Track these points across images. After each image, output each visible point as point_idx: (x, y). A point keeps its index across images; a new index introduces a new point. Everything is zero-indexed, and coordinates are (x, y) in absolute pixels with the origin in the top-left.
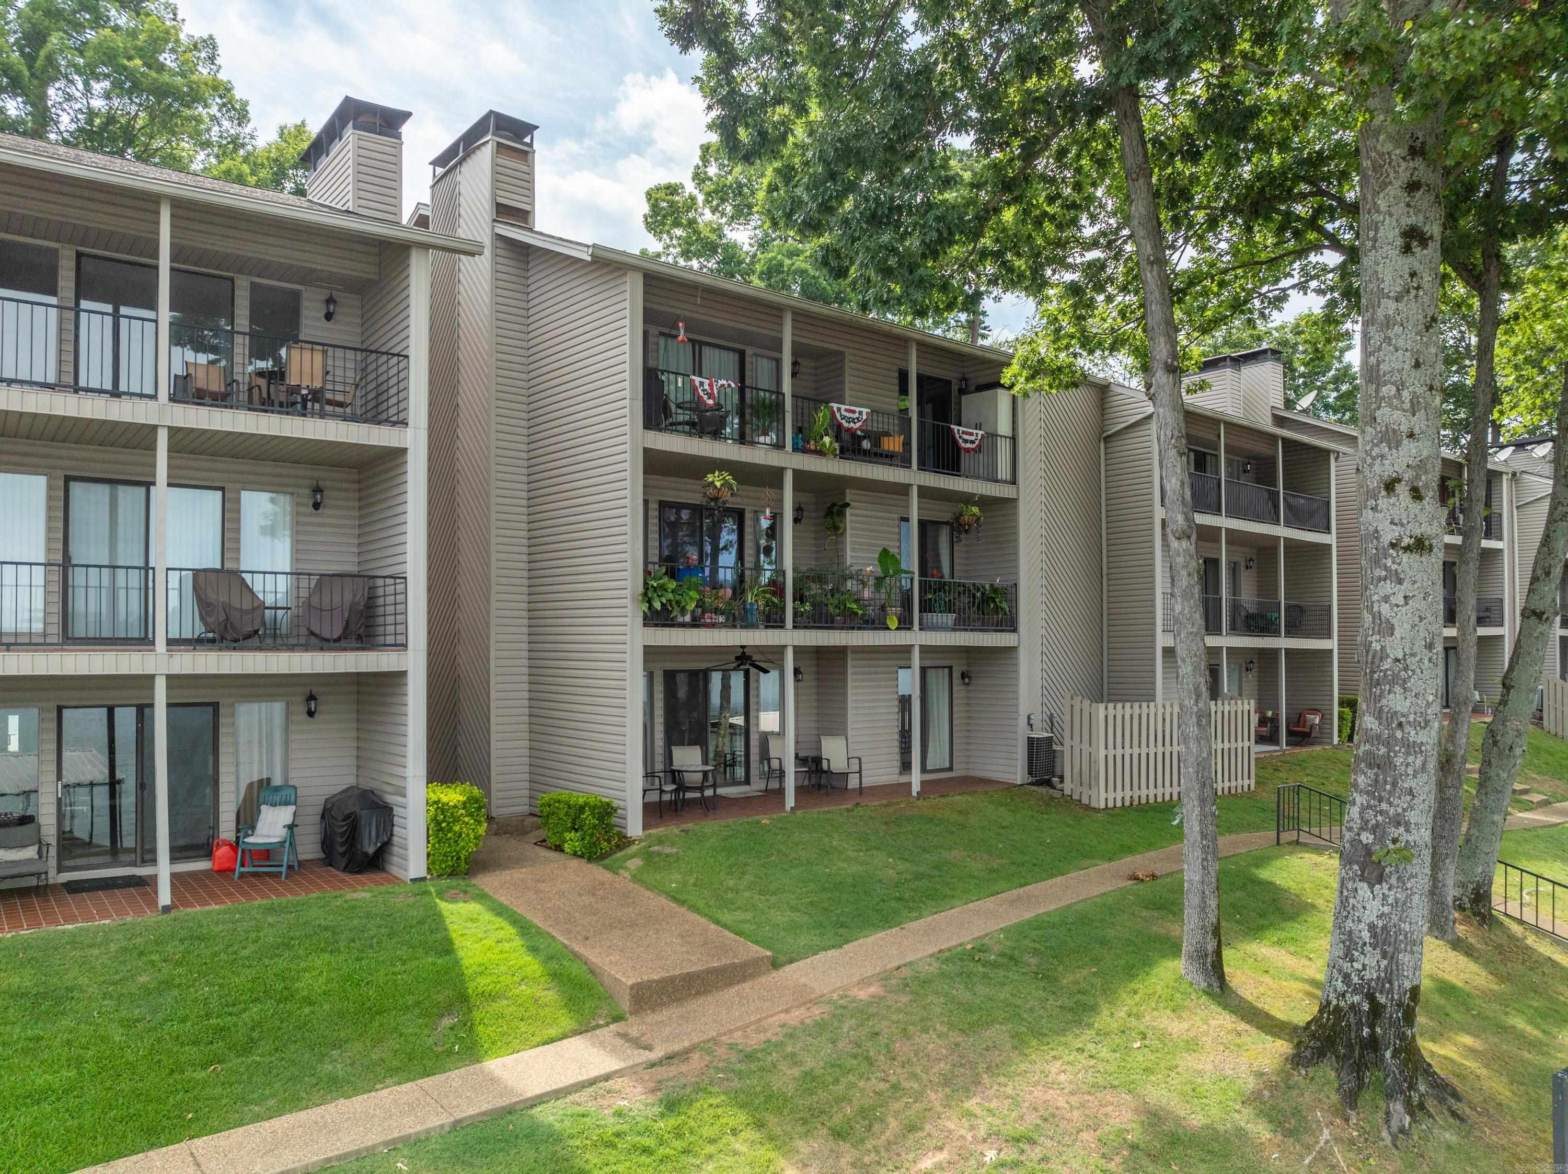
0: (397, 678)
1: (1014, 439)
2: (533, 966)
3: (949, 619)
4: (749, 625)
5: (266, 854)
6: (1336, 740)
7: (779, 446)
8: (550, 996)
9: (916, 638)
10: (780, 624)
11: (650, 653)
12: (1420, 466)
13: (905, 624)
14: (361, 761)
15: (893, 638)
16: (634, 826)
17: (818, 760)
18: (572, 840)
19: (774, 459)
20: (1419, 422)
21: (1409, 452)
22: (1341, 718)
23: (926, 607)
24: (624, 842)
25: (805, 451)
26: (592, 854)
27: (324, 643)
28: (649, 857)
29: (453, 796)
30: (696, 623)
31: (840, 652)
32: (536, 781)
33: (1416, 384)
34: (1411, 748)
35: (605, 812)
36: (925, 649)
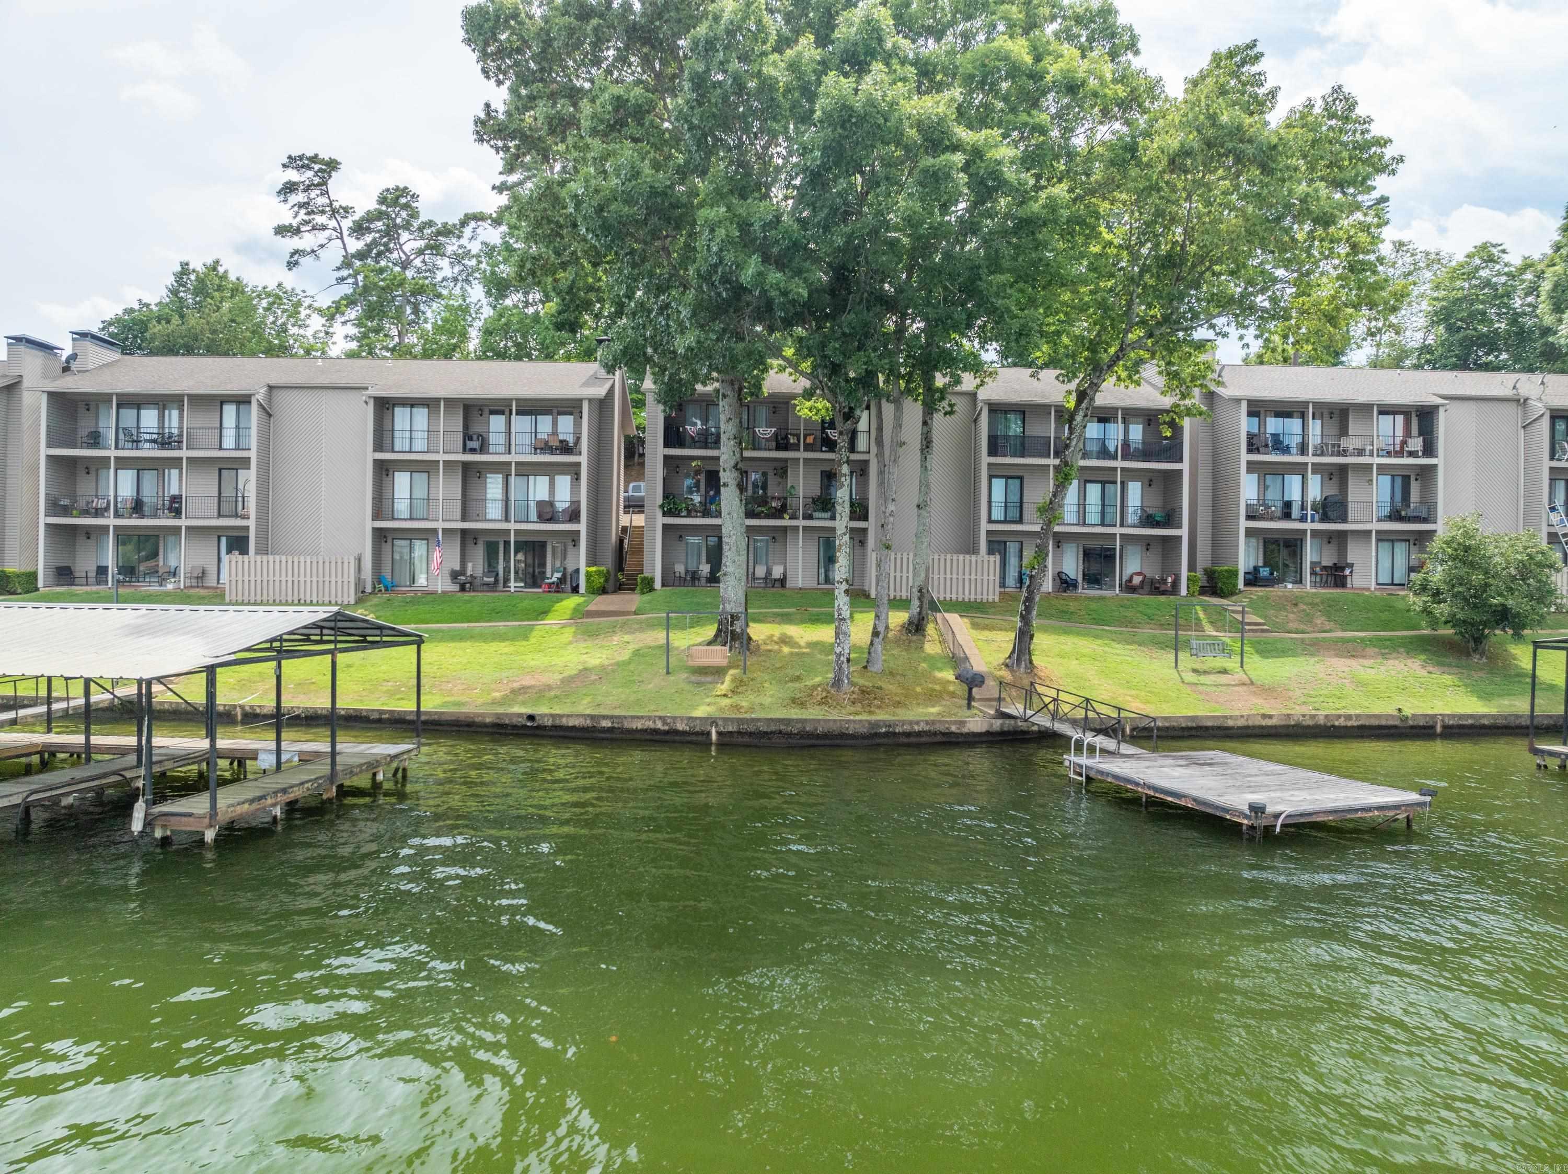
3: (827, 515)
6: (1184, 593)
9: (800, 523)
11: (666, 526)
16: (658, 586)
22: (1189, 579)
29: (592, 570)
30: (688, 516)
35: (650, 580)
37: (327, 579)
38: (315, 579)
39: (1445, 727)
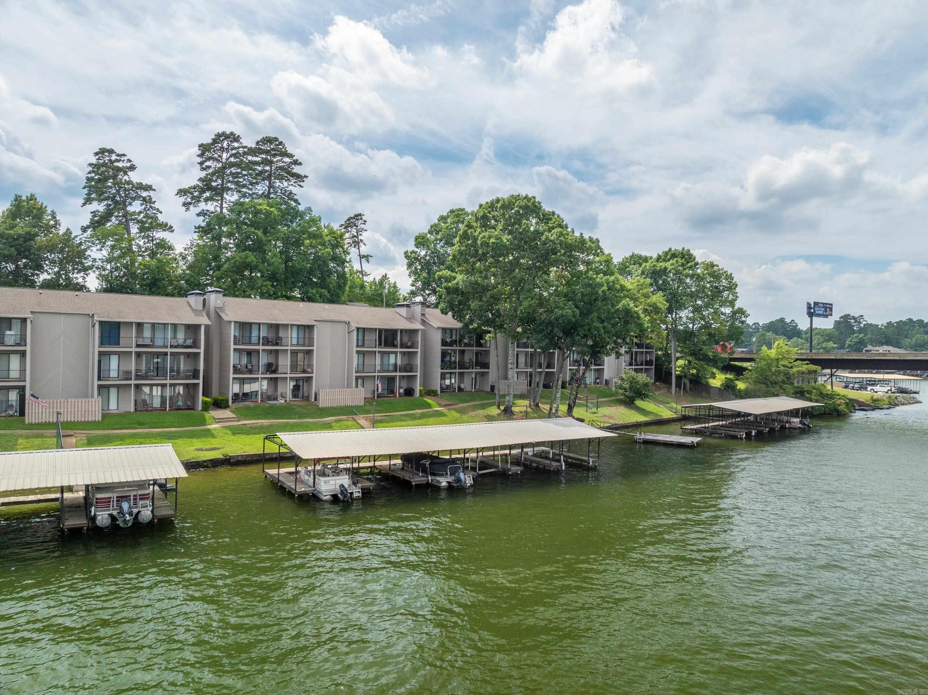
0: (416, 376)
2: (435, 403)
3: (480, 368)
7: (456, 346)
8: (436, 405)
9: (474, 370)
11: (441, 373)
13: (473, 368)
14: (411, 384)
15: (471, 370)
16: (439, 393)
17: (461, 387)
18: (432, 394)
19: (456, 348)
23: (476, 366)
24: (438, 395)
25: (460, 347)
26: (434, 396)
27: (405, 372)
28: (441, 396)
29: (422, 388)
30: (446, 369)
31: (464, 373)
32: (430, 387)
35: (436, 391)
36: (475, 372)
37: (355, 397)
38: (351, 397)
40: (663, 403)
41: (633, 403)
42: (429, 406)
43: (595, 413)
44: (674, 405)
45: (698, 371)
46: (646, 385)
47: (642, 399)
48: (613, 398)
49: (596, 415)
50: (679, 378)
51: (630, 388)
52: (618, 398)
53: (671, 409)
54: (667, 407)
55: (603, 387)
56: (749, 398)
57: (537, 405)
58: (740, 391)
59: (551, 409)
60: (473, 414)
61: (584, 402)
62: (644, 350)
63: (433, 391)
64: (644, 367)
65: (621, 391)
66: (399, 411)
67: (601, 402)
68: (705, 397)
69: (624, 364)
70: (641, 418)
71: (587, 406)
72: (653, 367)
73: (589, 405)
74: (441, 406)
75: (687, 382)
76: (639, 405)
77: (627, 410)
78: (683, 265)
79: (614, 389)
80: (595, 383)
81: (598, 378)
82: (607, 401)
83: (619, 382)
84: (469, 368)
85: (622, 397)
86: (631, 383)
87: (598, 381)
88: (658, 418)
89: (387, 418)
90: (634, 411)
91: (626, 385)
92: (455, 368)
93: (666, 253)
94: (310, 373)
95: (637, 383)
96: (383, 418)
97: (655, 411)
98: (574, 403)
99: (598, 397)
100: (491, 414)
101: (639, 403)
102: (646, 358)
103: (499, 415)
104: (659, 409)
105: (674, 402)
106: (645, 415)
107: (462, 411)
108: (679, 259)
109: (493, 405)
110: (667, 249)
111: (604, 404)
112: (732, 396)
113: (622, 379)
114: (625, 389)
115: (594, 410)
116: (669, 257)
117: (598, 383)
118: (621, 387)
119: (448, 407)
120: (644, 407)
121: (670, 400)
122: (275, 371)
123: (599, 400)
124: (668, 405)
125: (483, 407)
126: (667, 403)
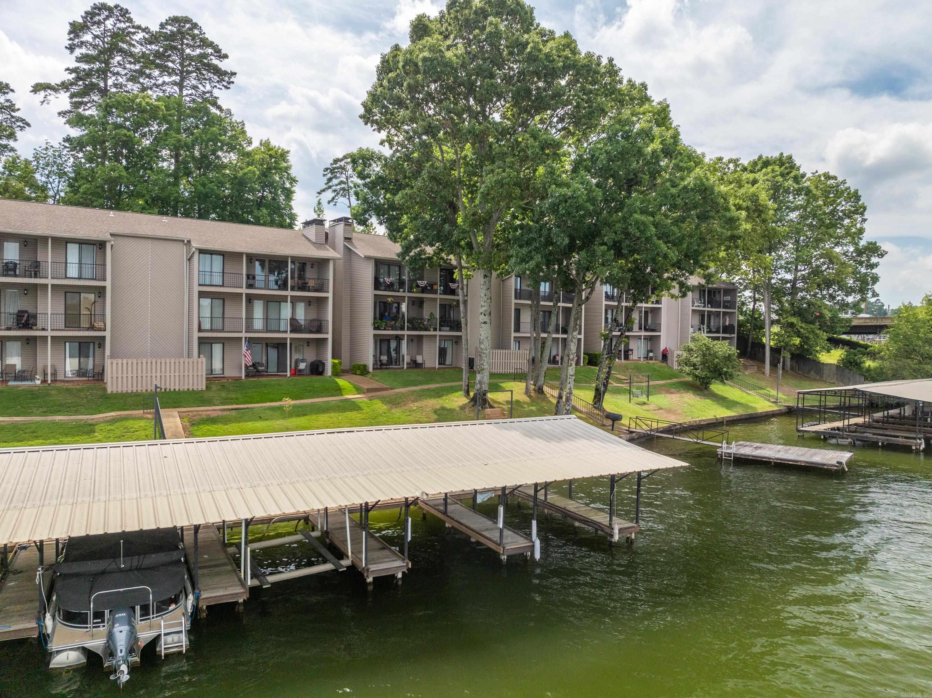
0: (326, 339)
1: (467, 285)
2: (351, 386)
3: (448, 329)
4: (396, 330)
5: (300, 371)
6: (582, 364)
7: (404, 291)
8: (354, 390)
9: (438, 333)
10: (404, 330)
11: (375, 335)
12: (486, 311)
13: (435, 330)
14: (318, 354)
15: (432, 333)
16: (371, 370)
17: (415, 361)
18: (358, 372)
19: (403, 294)
20: (485, 304)
21: (484, 308)
22: (584, 358)
23: (441, 326)
24: (369, 372)
25: (411, 292)
26: (362, 375)
27: (311, 332)
28: (373, 375)
29: (336, 361)
30: (385, 329)
31: (421, 337)
32: (351, 360)
33: (485, 298)
34: (484, 353)
35: (365, 366)
36: (440, 336)
37: (186, 374)
38: (177, 374)
39: (727, 421)
40: (755, 388)
41: (707, 388)
42: (339, 390)
43: (644, 404)
44: (773, 392)
45: (805, 339)
46: (728, 358)
47: (722, 381)
48: (675, 380)
49: (645, 407)
50: (776, 351)
51: (703, 363)
52: (682, 380)
53: (767, 397)
54: (759, 394)
55: (657, 364)
56: (884, 380)
57: (540, 391)
58: (869, 370)
59: (560, 397)
60: (414, 406)
61: (626, 387)
62: (722, 310)
63: (359, 367)
64: (721, 335)
65: (687, 369)
66: (272, 401)
67: (655, 387)
68: (815, 380)
69: (691, 330)
70: (723, 413)
71: (630, 392)
72: (735, 335)
73: (634, 390)
74: (359, 390)
75: (788, 356)
76: (717, 392)
77: (698, 398)
78: (782, 175)
79: (675, 367)
80: (646, 358)
81: (651, 351)
82: (664, 385)
83: (685, 354)
84: (426, 329)
85: (690, 379)
86: (704, 355)
87: (651, 354)
88: (750, 412)
89: (234, 413)
90: (708, 401)
91: (696, 359)
92: (402, 329)
93: (755, 163)
94: (100, 330)
95: (715, 355)
96: (225, 413)
97: (742, 401)
98: (605, 386)
99: (649, 378)
100: (448, 406)
101: (716, 387)
102: (724, 321)
103: (462, 408)
104: (749, 398)
105: (772, 388)
106: (728, 408)
107: (394, 402)
108: (777, 168)
109: (457, 391)
110: (756, 158)
111: (659, 390)
112: (857, 377)
113: (690, 350)
114: (694, 365)
115: (643, 399)
116: (759, 167)
117: (651, 359)
118: (687, 363)
119: (370, 395)
120: (725, 395)
121: (763, 384)
122: (27, 326)
123: (651, 383)
124: (762, 392)
125: (438, 393)
126: (761, 388)
